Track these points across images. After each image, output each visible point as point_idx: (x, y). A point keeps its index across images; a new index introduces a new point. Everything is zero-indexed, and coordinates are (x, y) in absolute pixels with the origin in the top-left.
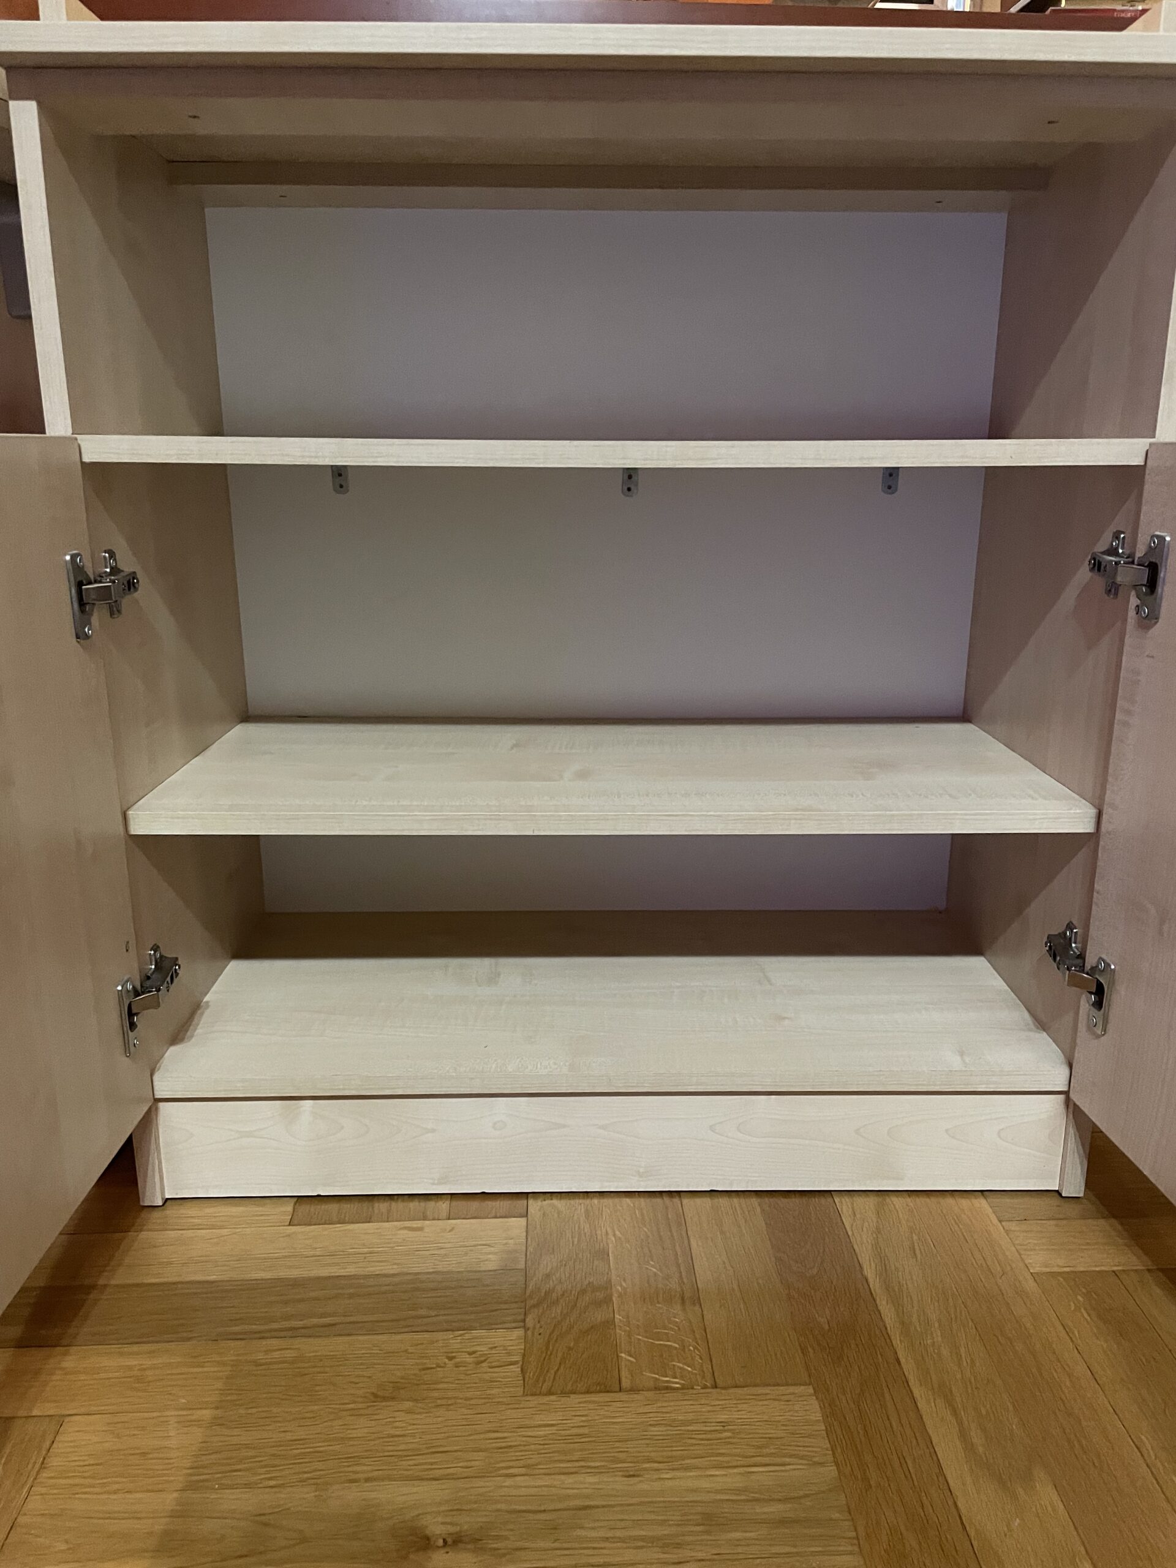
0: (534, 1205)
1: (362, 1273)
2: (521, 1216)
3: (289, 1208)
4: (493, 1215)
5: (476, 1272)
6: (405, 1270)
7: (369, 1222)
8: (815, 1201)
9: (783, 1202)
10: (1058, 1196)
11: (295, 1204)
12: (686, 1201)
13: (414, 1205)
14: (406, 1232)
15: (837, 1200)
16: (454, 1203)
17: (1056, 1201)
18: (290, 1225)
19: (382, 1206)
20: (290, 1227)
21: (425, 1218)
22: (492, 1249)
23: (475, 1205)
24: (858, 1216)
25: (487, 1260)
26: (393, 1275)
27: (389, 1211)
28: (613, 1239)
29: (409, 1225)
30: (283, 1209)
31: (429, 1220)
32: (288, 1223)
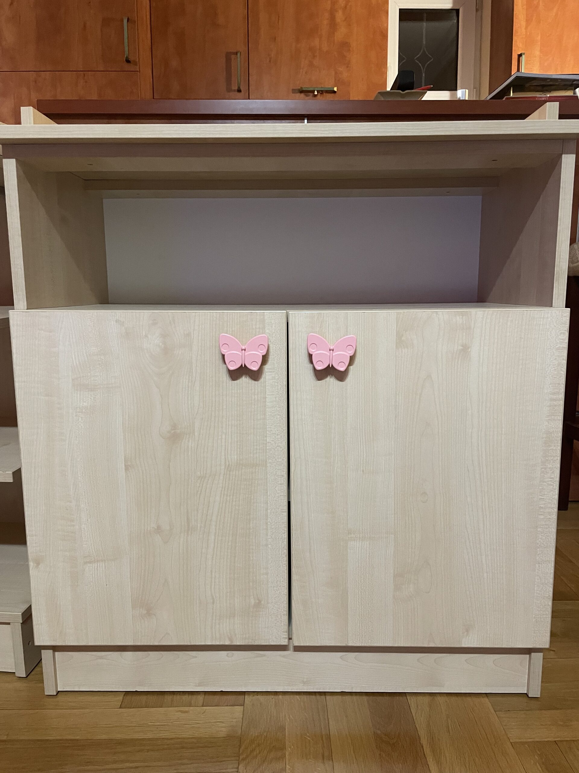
0: (248, 698)
1: (156, 737)
2: (241, 706)
3: (121, 698)
4: (226, 704)
5: (215, 738)
6: (177, 736)
7: (161, 707)
8: (397, 698)
9: (379, 698)
10: (527, 696)
11: (124, 695)
12: (328, 697)
13: (186, 698)
14: (180, 713)
15: (408, 698)
16: (207, 697)
17: (525, 699)
18: (120, 708)
19: (169, 698)
20: (121, 709)
21: (190, 706)
22: (224, 724)
23: (217, 698)
24: (419, 708)
25: (221, 731)
26: (172, 739)
27: (172, 701)
28: (288, 720)
29: (182, 710)
30: (118, 698)
31: (192, 707)
32: (119, 707)
